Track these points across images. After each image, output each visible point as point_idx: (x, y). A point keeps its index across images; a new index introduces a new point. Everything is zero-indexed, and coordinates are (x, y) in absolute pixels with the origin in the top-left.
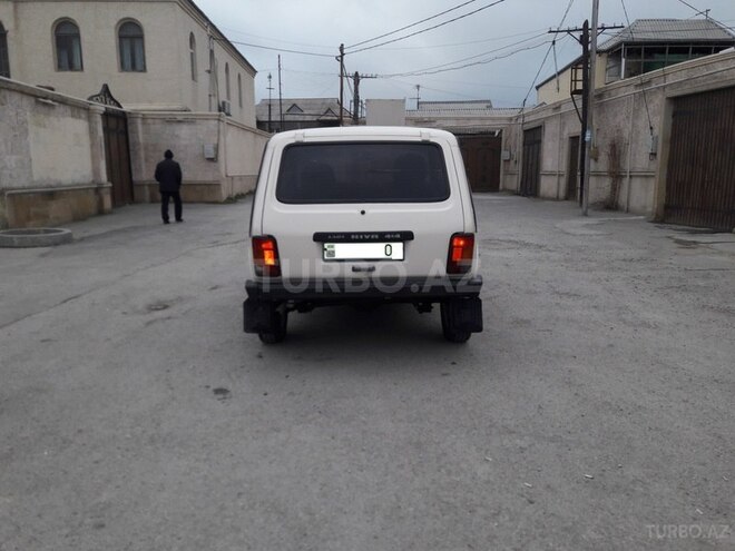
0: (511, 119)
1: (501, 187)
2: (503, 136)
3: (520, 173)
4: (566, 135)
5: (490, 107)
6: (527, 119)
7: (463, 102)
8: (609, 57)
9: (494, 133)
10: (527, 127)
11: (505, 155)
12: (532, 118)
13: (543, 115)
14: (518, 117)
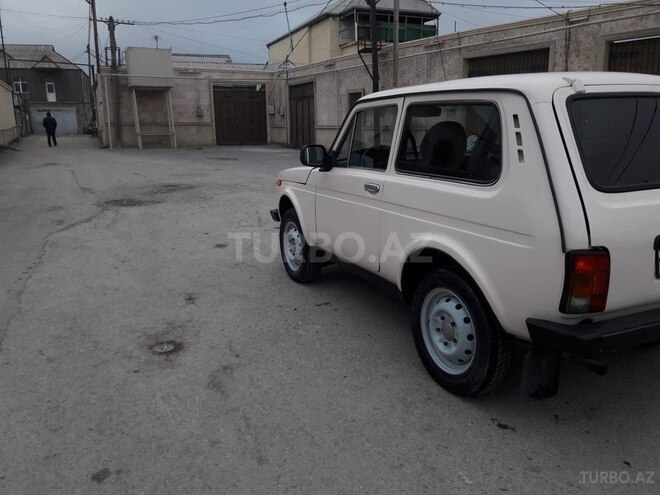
0: (272, 74)
1: (269, 140)
2: (267, 90)
3: (289, 126)
4: (344, 91)
5: (229, 62)
6: (291, 75)
7: (203, 56)
8: (341, 20)
9: (255, 87)
10: (292, 82)
11: (270, 109)
12: (298, 74)
13: (315, 72)
14: (281, 73)
